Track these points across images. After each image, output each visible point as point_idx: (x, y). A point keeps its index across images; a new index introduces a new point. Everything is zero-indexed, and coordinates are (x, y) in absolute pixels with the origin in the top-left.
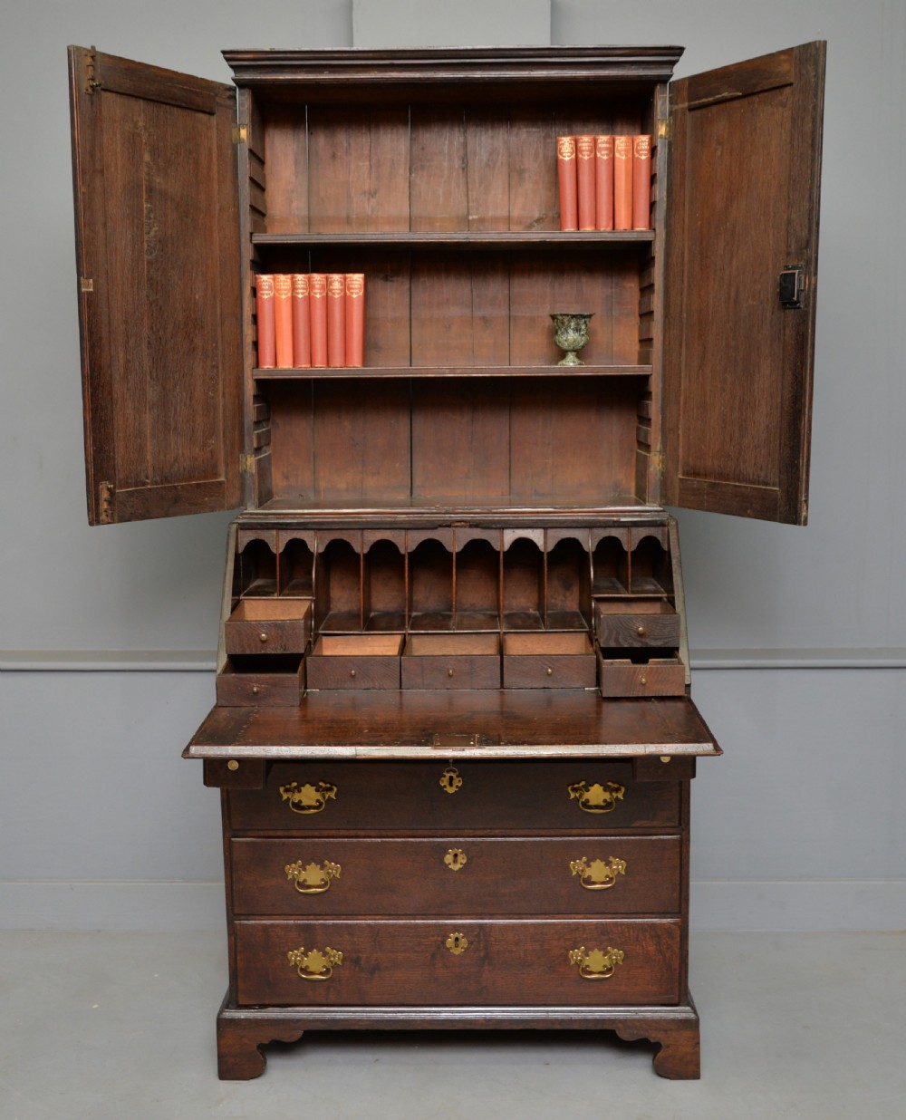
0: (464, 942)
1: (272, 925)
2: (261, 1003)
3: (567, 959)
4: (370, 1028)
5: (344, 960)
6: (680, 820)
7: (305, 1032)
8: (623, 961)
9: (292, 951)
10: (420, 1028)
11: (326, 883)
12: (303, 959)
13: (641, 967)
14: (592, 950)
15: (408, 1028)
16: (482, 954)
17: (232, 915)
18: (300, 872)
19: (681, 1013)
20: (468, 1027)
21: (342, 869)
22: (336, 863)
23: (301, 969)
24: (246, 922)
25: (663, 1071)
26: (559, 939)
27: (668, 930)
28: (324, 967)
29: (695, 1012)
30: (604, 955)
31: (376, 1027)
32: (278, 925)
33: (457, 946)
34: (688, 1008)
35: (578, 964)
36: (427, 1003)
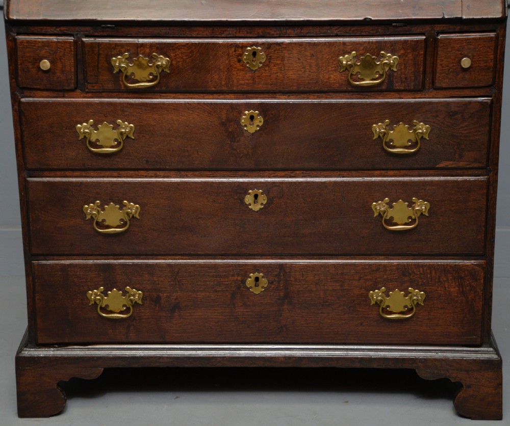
0: (264, 282)
1: (71, 265)
2: (61, 341)
3: (366, 298)
4: (170, 365)
5: (144, 299)
6: (488, 161)
7: (105, 369)
8: (424, 301)
9: (92, 291)
10: (220, 365)
11: (125, 223)
12: (102, 298)
13: (442, 308)
14: (393, 290)
15: (208, 366)
16: (282, 294)
17: (30, 256)
18: (98, 212)
19: (484, 354)
20: (268, 365)
21: (141, 209)
22: (135, 204)
23: (101, 308)
24: (44, 262)
25: (463, 412)
26: (359, 280)
27: (471, 271)
28: (124, 306)
29: (498, 353)
30: (405, 296)
31: (176, 365)
32: (76, 265)
33: (257, 286)
34: (491, 349)
35: (378, 304)
36: (227, 341)
